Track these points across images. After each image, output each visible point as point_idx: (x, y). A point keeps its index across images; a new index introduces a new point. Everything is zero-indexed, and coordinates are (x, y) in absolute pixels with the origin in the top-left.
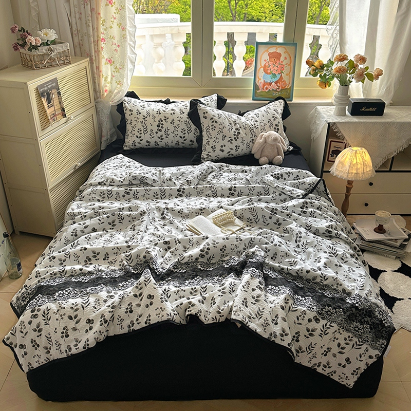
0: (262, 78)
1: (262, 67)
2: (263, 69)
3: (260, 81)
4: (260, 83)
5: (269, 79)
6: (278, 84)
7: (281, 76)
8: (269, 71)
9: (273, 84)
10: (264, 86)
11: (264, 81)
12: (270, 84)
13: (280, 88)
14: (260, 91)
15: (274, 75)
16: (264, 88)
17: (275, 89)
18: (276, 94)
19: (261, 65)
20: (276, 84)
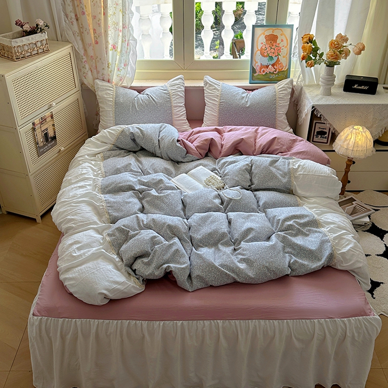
1: (259, 50)
2: (259, 52)
4: (257, 66)
5: (266, 62)
6: (275, 67)
7: (278, 58)
8: (266, 54)
10: (261, 69)
11: (261, 64)
14: (257, 74)
15: (271, 58)
17: (272, 72)
18: (273, 76)
19: (258, 48)
20: (273, 67)
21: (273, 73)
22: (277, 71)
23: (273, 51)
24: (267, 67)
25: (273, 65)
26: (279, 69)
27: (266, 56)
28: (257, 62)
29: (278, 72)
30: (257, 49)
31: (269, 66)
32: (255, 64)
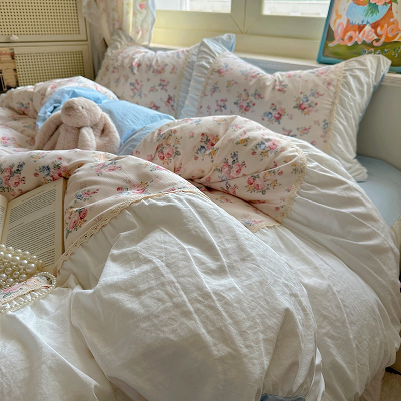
0: (344, 14)
3: (338, 21)
4: (339, 24)
5: (360, 15)
6: (379, 29)
7: (391, 9)
9: (368, 28)
10: (346, 31)
11: (348, 20)
12: (361, 28)
13: (383, 39)
15: (374, 7)
16: (346, 37)
17: (368, 41)
20: (373, 30)
27: (363, 3)
28: (339, 16)
32: (336, 19)
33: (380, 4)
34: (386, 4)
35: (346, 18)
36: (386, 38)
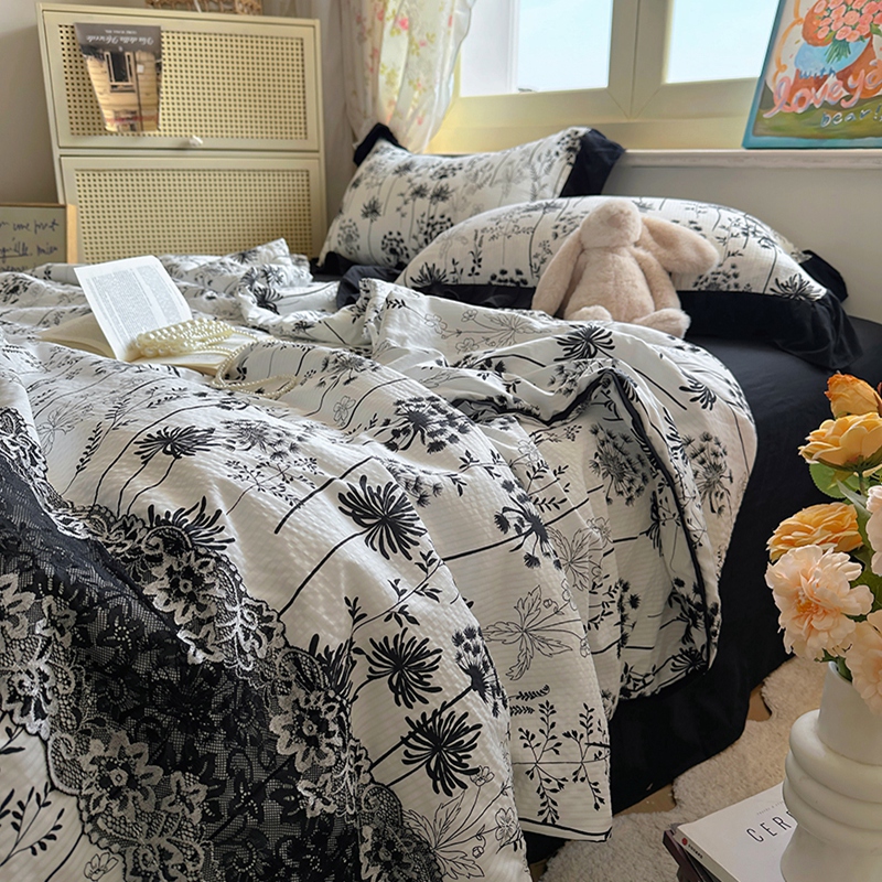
0: (790, 63)
1: (801, 20)
2: (801, 27)
3: (781, 75)
4: (782, 80)
5: (818, 61)
6: (850, 81)
7: (870, 45)
8: (821, 35)
9: (832, 80)
10: (793, 90)
11: (798, 72)
14: (775, 111)
15: (842, 47)
16: (794, 100)
17: (832, 102)
18: (838, 120)
19: (796, 14)
20: (841, 82)
21: (838, 107)
22: (857, 96)
23: (853, 17)
24: (819, 82)
25: (843, 76)
26: (865, 91)
27: (823, 43)
28: (782, 68)
29: (861, 102)
30: (793, 19)
31: (826, 77)
32: (777, 73)
33: (851, 42)
34: (861, 38)
35: (795, 69)
36: (862, 93)
